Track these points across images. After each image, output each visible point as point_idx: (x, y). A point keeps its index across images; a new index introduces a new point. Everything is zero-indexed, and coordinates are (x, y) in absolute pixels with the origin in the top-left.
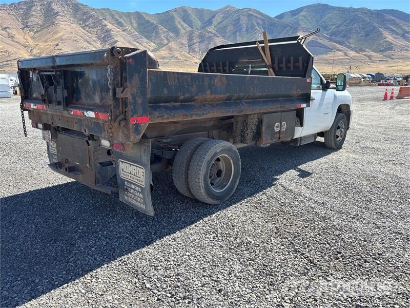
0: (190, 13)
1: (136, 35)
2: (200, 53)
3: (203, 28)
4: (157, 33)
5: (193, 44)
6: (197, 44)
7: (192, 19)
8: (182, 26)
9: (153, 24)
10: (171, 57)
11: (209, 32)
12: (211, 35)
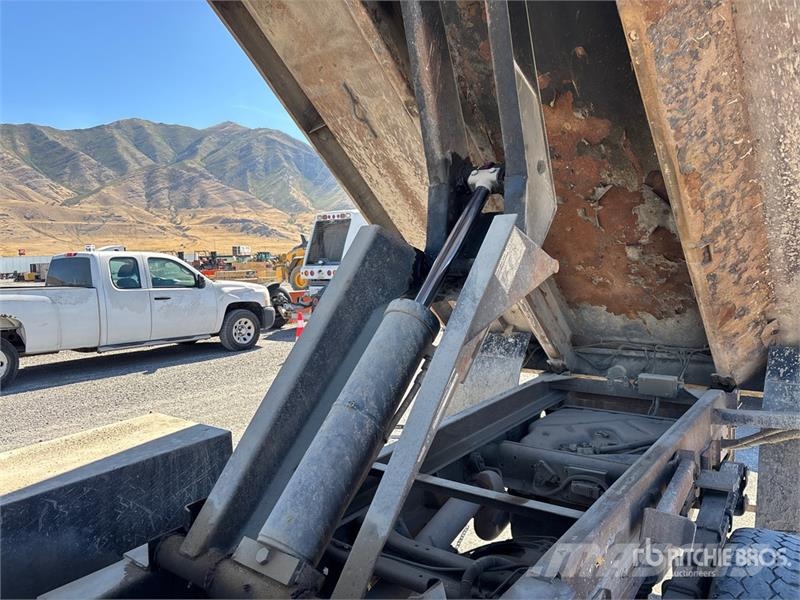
0: (149, 131)
1: (23, 170)
2: (172, 209)
3: (178, 161)
4: (76, 168)
5: (158, 191)
6: (166, 192)
7: (155, 144)
8: (133, 156)
9: (65, 150)
10: (106, 217)
11: (189, 170)
12: (194, 175)
